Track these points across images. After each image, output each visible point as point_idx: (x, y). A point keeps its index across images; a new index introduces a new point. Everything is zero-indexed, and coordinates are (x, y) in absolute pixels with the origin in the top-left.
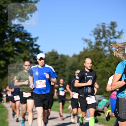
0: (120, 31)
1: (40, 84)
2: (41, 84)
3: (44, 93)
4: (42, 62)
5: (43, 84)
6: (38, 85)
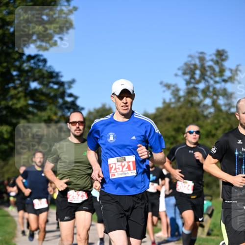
1: (121, 167)
2: (123, 167)
4: (126, 103)
5: (129, 168)
6: (115, 169)
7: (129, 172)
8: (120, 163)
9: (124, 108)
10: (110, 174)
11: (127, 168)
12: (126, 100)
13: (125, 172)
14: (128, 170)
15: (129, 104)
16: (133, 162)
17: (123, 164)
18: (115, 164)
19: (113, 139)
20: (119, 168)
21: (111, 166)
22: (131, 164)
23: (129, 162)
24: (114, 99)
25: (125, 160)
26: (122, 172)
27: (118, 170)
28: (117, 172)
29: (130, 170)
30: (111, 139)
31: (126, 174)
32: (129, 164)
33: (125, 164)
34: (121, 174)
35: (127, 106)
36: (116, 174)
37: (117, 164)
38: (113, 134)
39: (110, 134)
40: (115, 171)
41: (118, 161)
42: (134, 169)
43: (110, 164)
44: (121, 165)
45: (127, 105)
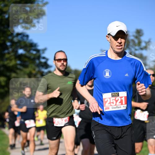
0: (147, 40)
1: (115, 102)
2: (117, 101)
3: (120, 123)
4: (120, 43)
5: (121, 102)
6: (110, 103)
7: (122, 106)
8: (114, 98)
9: (118, 47)
10: (104, 107)
11: (119, 103)
12: (121, 41)
13: (118, 106)
14: (120, 104)
15: (123, 44)
16: (125, 97)
17: (117, 99)
18: (110, 98)
19: (109, 76)
20: (113, 103)
21: (106, 100)
22: (123, 99)
23: (122, 97)
24: (109, 39)
25: (119, 96)
26: (116, 106)
27: (112, 104)
28: (111, 105)
29: (122, 104)
30: (107, 75)
31: (119, 108)
32: (122, 99)
33: (118, 99)
34: (115, 108)
35: (121, 46)
36: (110, 107)
37: (112, 99)
38: (109, 70)
39: (106, 70)
40: (110, 105)
41: (112, 96)
42: (125, 104)
43: (105, 99)
44: (115, 100)
45: (122, 44)
